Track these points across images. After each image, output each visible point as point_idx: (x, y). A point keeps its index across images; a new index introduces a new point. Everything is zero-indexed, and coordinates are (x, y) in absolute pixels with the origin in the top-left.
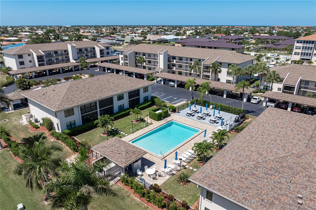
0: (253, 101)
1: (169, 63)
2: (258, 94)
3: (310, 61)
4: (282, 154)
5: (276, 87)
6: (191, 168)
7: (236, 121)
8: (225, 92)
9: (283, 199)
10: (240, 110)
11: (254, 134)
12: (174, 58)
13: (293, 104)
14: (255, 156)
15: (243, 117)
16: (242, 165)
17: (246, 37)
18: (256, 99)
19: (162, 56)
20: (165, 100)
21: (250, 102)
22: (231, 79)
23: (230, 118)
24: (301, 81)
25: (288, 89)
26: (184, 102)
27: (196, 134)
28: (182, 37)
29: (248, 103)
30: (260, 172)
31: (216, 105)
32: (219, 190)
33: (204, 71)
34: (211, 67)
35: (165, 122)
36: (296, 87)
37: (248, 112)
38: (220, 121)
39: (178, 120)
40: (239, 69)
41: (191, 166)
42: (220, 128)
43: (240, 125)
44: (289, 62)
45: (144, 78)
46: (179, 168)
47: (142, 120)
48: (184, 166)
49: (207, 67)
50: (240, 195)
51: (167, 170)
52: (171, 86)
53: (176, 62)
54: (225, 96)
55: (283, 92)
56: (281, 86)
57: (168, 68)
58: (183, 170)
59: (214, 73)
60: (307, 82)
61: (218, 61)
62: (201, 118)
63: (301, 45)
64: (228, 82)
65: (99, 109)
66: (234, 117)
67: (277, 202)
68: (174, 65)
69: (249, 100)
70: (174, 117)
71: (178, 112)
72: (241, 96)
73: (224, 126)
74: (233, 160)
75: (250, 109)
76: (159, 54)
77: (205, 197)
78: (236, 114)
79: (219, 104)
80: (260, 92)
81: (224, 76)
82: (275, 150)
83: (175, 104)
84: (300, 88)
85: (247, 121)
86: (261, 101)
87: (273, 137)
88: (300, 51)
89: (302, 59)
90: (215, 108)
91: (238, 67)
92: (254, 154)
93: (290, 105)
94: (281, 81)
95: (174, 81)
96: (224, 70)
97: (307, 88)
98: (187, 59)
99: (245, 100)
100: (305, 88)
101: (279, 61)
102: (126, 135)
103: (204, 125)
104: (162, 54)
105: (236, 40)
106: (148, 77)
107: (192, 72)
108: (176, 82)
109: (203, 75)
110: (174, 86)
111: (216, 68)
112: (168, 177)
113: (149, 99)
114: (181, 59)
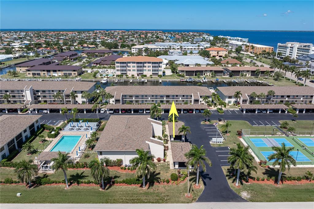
0: (102, 112)
1: (34, 95)
2: (103, 106)
3: (126, 74)
4: (119, 133)
5: (112, 101)
6: (87, 152)
7: (97, 126)
8: (85, 110)
9: (121, 145)
10: (97, 119)
11: (108, 130)
12: (38, 91)
13: (121, 109)
14: (111, 137)
15: (100, 123)
16: (108, 140)
17: (76, 49)
18: (103, 110)
19: (29, 91)
20: (48, 124)
21: (100, 113)
22: (85, 100)
23: (94, 125)
24: (122, 95)
25: (117, 101)
26: (62, 123)
27: (81, 138)
28: (15, 55)
29: (99, 114)
30: (114, 140)
31: (84, 120)
32: (104, 150)
33: (66, 98)
34: (71, 96)
35: (60, 137)
36: (121, 99)
37: (101, 119)
38: (90, 128)
39: (67, 134)
40: (89, 94)
41: (86, 151)
42: (91, 131)
43: (99, 127)
44: (115, 76)
45: (18, 111)
46: (82, 154)
47: (45, 141)
48: (83, 153)
49: (68, 96)
50: (111, 148)
51: (78, 156)
52: (45, 113)
53: (41, 94)
54: (85, 112)
55: (116, 103)
56: (113, 99)
57: (35, 99)
58: (84, 154)
59: (73, 99)
60: (125, 96)
61: (73, 90)
62: (79, 129)
63: (119, 65)
64: (83, 102)
65: (16, 141)
66: (96, 123)
67: (120, 146)
68: (39, 96)
69: (99, 112)
70: (62, 133)
71: (64, 130)
72: (95, 111)
73: (93, 130)
74: (105, 140)
75: (102, 117)
76: (25, 90)
77: (100, 154)
78: (96, 122)
79: (85, 119)
80: (104, 105)
81: (80, 99)
82: (117, 133)
83: (57, 125)
84: (123, 99)
85: (102, 124)
86: (105, 110)
87: (115, 129)
88: (119, 68)
89: (122, 73)
90: (83, 122)
91: (88, 93)
92: (111, 136)
93: (120, 110)
94: (113, 97)
95: (46, 109)
96: (80, 95)
97: (126, 98)
98: (49, 91)
99: (97, 112)
100: (125, 98)
101: (108, 76)
102: (42, 150)
103: (82, 132)
104: (28, 90)
105: (70, 56)
106: (21, 110)
107: (56, 99)
108: (48, 110)
109: (65, 100)
110: (47, 113)
111: (73, 95)
112: (79, 159)
113: (40, 127)
114: (44, 91)
